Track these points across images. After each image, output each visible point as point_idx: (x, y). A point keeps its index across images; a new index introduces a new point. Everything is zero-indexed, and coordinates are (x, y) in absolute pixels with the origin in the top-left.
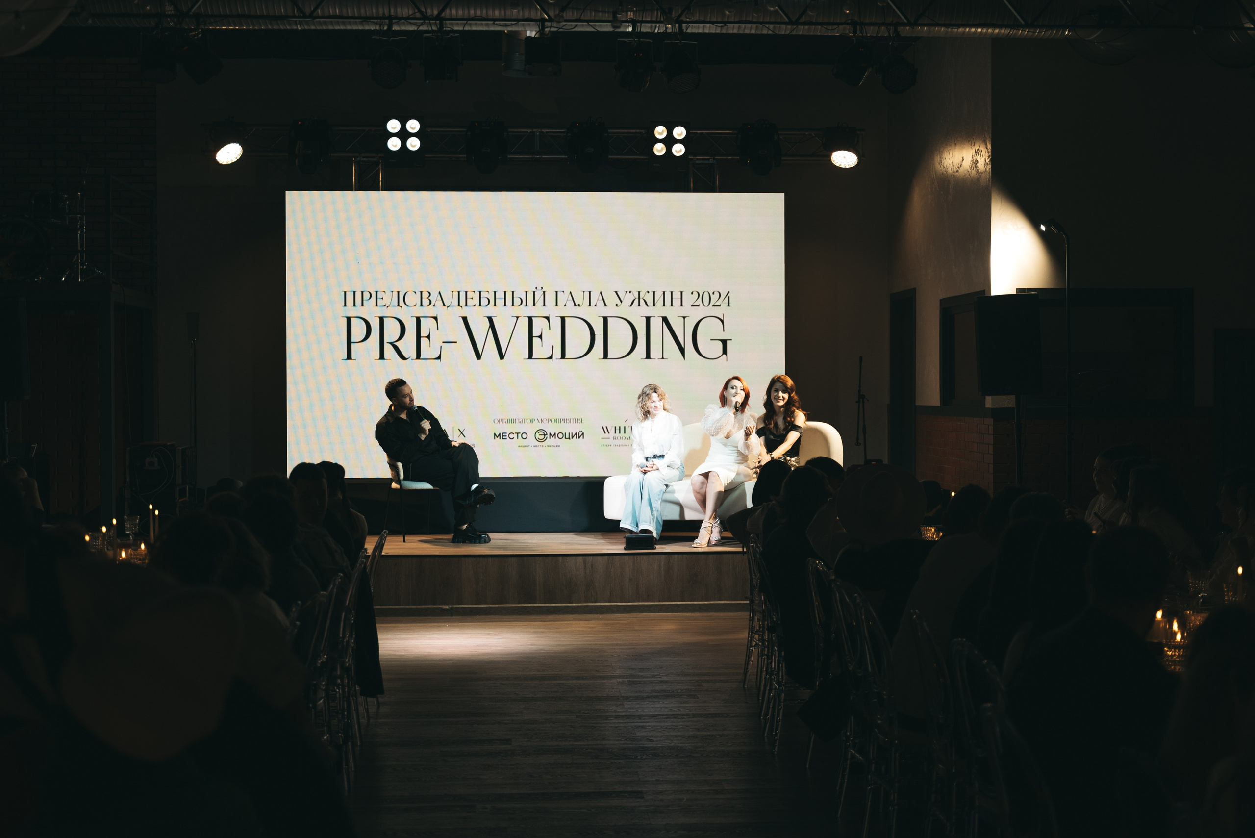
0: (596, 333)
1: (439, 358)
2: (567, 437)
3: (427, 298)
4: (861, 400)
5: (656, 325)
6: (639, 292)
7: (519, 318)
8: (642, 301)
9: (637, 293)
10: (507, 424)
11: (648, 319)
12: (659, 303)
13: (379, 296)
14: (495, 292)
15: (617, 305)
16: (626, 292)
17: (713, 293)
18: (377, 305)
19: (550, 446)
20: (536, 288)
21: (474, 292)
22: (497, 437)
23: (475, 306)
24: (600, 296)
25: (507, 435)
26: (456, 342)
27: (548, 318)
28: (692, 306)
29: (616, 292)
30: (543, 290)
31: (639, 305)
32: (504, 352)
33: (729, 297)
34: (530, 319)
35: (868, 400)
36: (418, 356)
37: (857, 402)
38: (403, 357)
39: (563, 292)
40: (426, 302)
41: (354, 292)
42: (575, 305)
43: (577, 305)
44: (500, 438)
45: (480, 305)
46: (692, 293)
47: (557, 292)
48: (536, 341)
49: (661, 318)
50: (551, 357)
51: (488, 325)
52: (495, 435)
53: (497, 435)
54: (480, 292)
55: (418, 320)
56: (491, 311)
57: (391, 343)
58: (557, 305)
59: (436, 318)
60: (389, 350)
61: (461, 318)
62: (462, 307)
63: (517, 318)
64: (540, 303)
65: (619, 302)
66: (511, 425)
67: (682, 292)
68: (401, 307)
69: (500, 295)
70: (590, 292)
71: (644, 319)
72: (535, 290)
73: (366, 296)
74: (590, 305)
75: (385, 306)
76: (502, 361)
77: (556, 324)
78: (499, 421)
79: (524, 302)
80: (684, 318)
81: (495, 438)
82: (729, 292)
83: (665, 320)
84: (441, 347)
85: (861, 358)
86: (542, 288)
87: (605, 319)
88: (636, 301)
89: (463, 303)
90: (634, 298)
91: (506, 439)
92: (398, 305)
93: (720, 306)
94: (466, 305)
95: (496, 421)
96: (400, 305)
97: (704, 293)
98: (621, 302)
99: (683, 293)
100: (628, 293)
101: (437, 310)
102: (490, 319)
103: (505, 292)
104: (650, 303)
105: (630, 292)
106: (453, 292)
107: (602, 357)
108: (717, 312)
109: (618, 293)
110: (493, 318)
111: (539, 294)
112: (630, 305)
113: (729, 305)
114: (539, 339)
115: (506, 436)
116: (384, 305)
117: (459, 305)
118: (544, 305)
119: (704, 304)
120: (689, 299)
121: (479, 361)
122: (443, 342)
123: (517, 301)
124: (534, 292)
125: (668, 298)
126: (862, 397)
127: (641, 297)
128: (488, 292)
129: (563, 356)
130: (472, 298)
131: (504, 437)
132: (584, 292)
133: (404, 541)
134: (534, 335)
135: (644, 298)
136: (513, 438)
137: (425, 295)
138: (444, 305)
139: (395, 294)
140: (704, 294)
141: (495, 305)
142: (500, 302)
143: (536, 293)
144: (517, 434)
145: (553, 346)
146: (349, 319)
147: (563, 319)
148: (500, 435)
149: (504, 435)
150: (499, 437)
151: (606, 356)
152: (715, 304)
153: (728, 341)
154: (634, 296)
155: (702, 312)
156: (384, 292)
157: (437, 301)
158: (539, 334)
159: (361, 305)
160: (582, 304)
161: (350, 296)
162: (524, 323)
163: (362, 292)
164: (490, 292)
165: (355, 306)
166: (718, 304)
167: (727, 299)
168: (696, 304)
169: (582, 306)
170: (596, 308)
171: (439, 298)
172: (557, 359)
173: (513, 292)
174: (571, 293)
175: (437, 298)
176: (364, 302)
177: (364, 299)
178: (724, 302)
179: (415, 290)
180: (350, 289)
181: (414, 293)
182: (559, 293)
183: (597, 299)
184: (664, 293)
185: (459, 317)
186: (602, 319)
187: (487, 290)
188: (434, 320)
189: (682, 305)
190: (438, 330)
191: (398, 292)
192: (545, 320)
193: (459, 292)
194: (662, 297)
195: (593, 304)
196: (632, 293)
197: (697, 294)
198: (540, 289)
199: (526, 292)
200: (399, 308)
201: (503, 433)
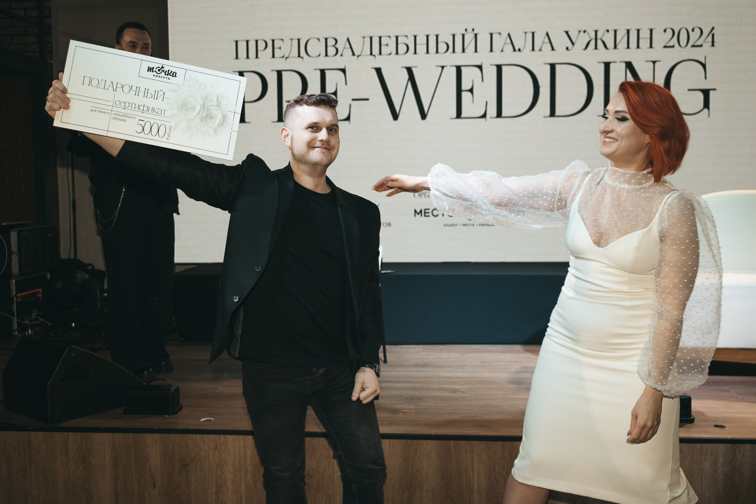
0: (540, 84)
1: (348, 119)
3: (334, 46)
5: (618, 71)
6: (596, 32)
7: (445, 69)
8: (599, 42)
9: (594, 33)
11: (607, 65)
12: (622, 45)
13: (276, 46)
14: (415, 37)
15: (567, 49)
16: (580, 31)
17: (693, 30)
18: (273, 56)
19: (483, 225)
20: (466, 30)
21: (390, 37)
22: (418, 214)
23: (390, 54)
24: (547, 38)
25: (430, 211)
26: (368, 99)
27: (480, 67)
28: (665, 47)
29: (567, 33)
30: (475, 32)
31: (596, 48)
32: (426, 110)
33: (713, 35)
34: (459, 69)
39: (500, 34)
40: (331, 51)
41: (247, 42)
42: (514, 50)
43: (517, 49)
44: (421, 215)
45: (397, 53)
46: (665, 31)
47: (491, 34)
48: (466, 96)
49: (624, 65)
50: (484, 116)
51: (406, 76)
52: (415, 211)
53: (418, 211)
54: (397, 37)
55: (323, 73)
56: (409, 60)
58: (491, 51)
59: (343, 71)
61: (374, 70)
62: (374, 56)
63: (443, 67)
64: (470, 48)
65: (569, 45)
67: (651, 30)
68: (302, 58)
69: (421, 40)
70: (533, 33)
71: (602, 66)
72: (464, 32)
73: (261, 45)
74: (533, 50)
75: (283, 57)
76: (424, 121)
77: (491, 73)
79: (451, 48)
80: (654, 62)
81: (415, 215)
82: (713, 28)
83: (629, 66)
84: (350, 106)
86: (473, 30)
87: (553, 67)
88: (593, 43)
89: (376, 51)
90: (589, 39)
91: (428, 216)
92: (299, 56)
93: (701, 46)
94: (380, 54)
96: (301, 55)
97: (680, 29)
98: (573, 44)
99: (653, 31)
100: (582, 33)
101: (345, 60)
102: (409, 70)
103: (428, 36)
104: (610, 45)
105: (585, 32)
106: (364, 37)
107: (548, 113)
108: (698, 54)
109: (570, 33)
110: (413, 69)
111: (469, 37)
112: (584, 47)
113: (713, 45)
114: (469, 94)
115: (428, 213)
116: (282, 56)
117: (371, 54)
118: (476, 51)
119: (681, 44)
120: (660, 39)
121: (396, 122)
122: (353, 100)
123: (442, 47)
124: (463, 35)
125: (634, 38)
127: (599, 36)
128: (406, 36)
129: (499, 114)
130: (387, 45)
131: (427, 214)
132: (526, 33)
134: (463, 89)
135: (604, 39)
136: (437, 215)
137: (331, 42)
138: (354, 54)
139: (295, 42)
140: (681, 31)
141: (415, 53)
142: (421, 48)
143: (466, 37)
145: (487, 103)
147: (499, 68)
148: (421, 211)
149: (427, 211)
150: (420, 215)
151: (553, 113)
152: (695, 44)
154: (590, 37)
155: (677, 54)
156: (282, 40)
157: (345, 50)
158: (469, 87)
159: (255, 56)
160: (524, 48)
161: (242, 46)
162: (451, 74)
163: (257, 41)
164: (409, 36)
165: (248, 57)
166: (698, 43)
167: (710, 37)
168: (671, 44)
169: (523, 50)
170: (540, 52)
171: (348, 45)
172: (491, 118)
173: (437, 36)
174: (509, 35)
175: (345, 45)
176: (259, 53)
177: (259, 49)
178: (707, 40)
179: (318, 37)
180: (242, 38)
181: (317, 41)
182: (494, 36)
183: (542, 42)
184: (628, 31)
185: (372, 68)
186: (548, 68)
187: (406, 34)
188: (341, 74)
189: (651, 47)
190: (346, 84)
191: (299, 40)
192: (477, 70)
193: (371, 38)
194: (626, 37)
195: (537, 48)
196: (586, 33)
197: (671, 32)
198: (471, 30)
199: (454, 36)
200: (300, 59)
201: (425, 210)
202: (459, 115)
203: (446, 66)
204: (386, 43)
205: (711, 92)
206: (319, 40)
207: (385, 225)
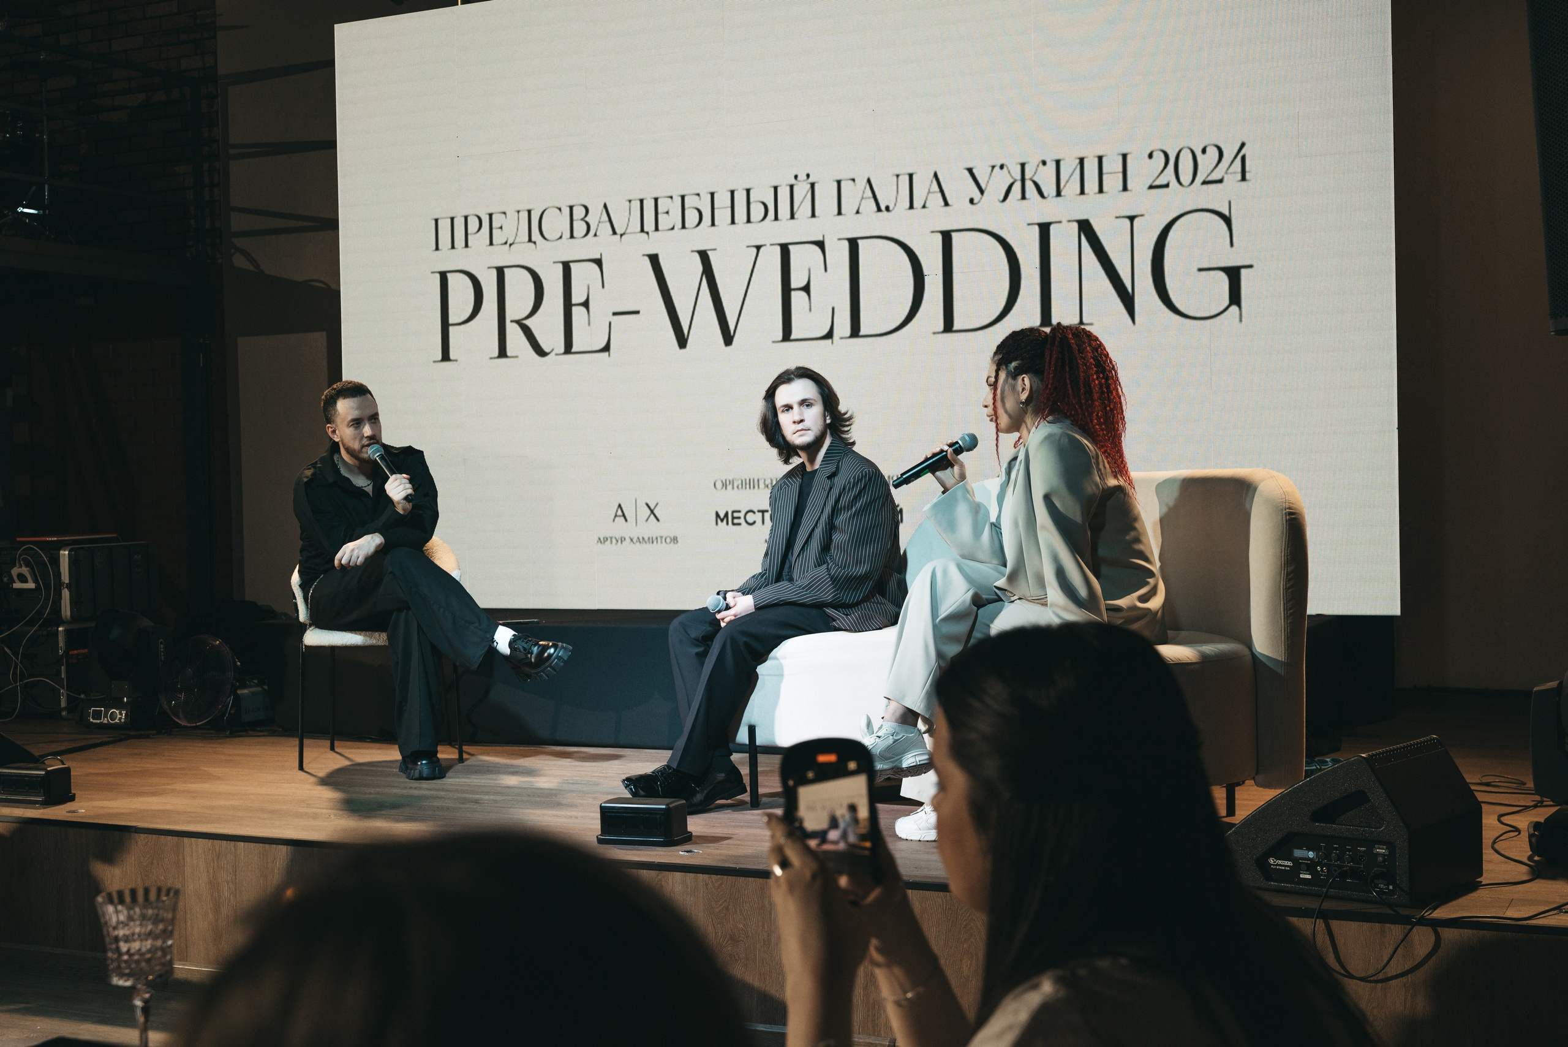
0: (926, 271)
1: (607, 348)
3: (583, 219)
5: (1065, 240)
6: (1023, 165)
7: (762, 250)
8: (1029, 185)
9: (1019, 168)
10: (741, 490)
11: (1044, 229)
12: (1071, 187)
13: (494, 224)
14: (712, 194)
15: (972, 201)
16: (993, 167)
17: (1204, 151)
18: (491, 243)
20: (796, 177)
21: (671, 197)
22: (722, 520)
23: (673, 228)
24: (935, 183)
25: (742, 515)
26: (637, 312)
27: (821, 244)
28: (1151, 187)
29: (970, 171)
30: (811, 180)
31: (1023, 197)
32: (732, 328)
33: (1243, 159)
34: (785, 250)
36: (568, 348)
38: (540, 352)
39: (853, 180)
40: (580, 228)
41: (452, 219)
42: (879, 210)
43: (883, 207)
44: (727, 523)
45: (684, 227)
46: (1150, 156)
47: (839, 182)
48: (797, 299)
49: (1075, 226)
50: (829, 335)
51: (700, 268)
52: (717, 515)
54: (683, 197)
55: (566, 267)
56: (703, 237)
57: (518, 322)
58: (840, 213)
59: (598, 262)
60: (515, 337)
61: (647, 258)
62: (647, 233)
63: (758, 248)
64: (803, 210)
65: (976, 193)
66: (748, 493)
67: (1124, 156)
68: (535, 243)
69: (722, 200)
70: (911, 176)
71: (1037, 230)
72: (793, 181)
73: (473, 224)
74: (911, 207)
75: (506, 243)
76: (729, 348)
77: (839, 255)
78: (725, 485)
79: (770, 212)
80: (1132, 219)
81: (717, 524)
82: (1243, 145)
83: (1085, 228)
84: (610, 323)
86: (808, 176)
87: (947, 237)
88: (1017, 187)
89: (649, 225)
90: (1011, 181)
91: (739, 524)
92: (530, 240)
93: (1221, 181)
94: (657, 229)
95: (719, 484)
96: (533, 239)
97: (1180, 151)
98: (982, 192)
99: (1129, 158)
100: (997, 169)
101: (602, 244)
102: (704, 256)
103: (732, 193)
104: (1049, 189)
105: (1002, 167)
106: (630, 201)
107: (942, 327)
108: (1215, 198)
109: (974, 171)
110: (709, 253)
111: (802, 190)
112: (1002, 198)
113: (1244, 178)
114: (803, 294)
115: (739, 518)
116: (504, 241)
118: (813, 215)
119: (1182, 179)
120: (1142, 171)
121: (683, 351)
122: (615, 314)
123: (757, 211)
124: (792, 187)
125: (1092, 173)
127: (1028, 176)
128: (698, 195)
129: (855, 332)
130: (667, 213)
131: (736, 521)
132: (898, 176)
134: (793, 286)
135: (1035, 179)
136: (754, 522)
137: (579, 213)
138: (614, 233)
139: (524, 217)
140: (1181, 155)
141: (713, 224)
142: (722, 215)
143: (796, 189)
144: (760, 514)
145: (833, 309)
146: (443, 276)
147: (853, 244)
148: (726, 515)
149: (736, 515)
150: (725, 521)
151: (948, 326)
152: (1210, 178)
153: (1243, 272)
154: (1012, 177)
155: (1176, 200)
156: (505, 213)
157: (600, 225)
158: (803, 284)
159: (463, 244)
160: (895, 205)
161: (444, 226)
162: (772, 259)
163: (466, 218)
164: (701, 195)
165: (453, 247)
166: (1215, 176)
167: (1238, 162)
168: (1161, 181)
169: (894, 208)
170: (924, 210)
171: (605, 217)
172: (842, 338)
173: (748, 191)
174: (869, 181)
175: (600, 218)
176: (469, 237)
177: (469, 231)
178: (1231, 170)
179: (559, 206)
180: (444, 213)
181: (558, 211)
182: (843, 184)
183: (927, 191)
184: (1082, 161)
185: (644, 255)
186: (939, 238)
187: (697, 192)
188: (595, 267)
189: (1125, 188)
190: (603, 287)
191: (529, 212)
192: (816, 249)
193: (642, 201)
194: (1078, 171)
195: (917, 203)
196: (1005, 168)
197: (1162, 156)
198: (805, 177)
199: (776, 188)
200: (531, 244)
201: (733, 512)
202: (787, 336)
203: (765, 245)
204: (666, 210)
205: (1244, 272)
206: (560, 209)
207: (668, 540)
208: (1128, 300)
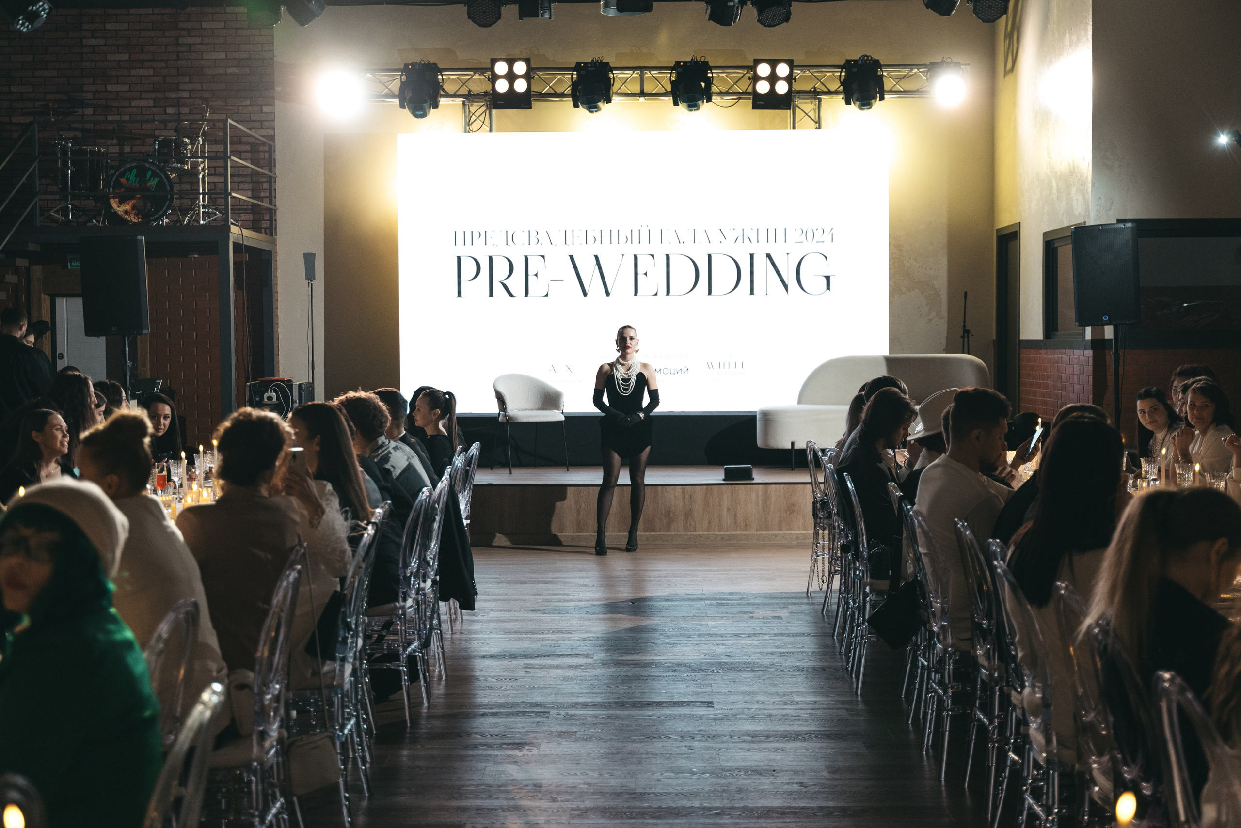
0: (700, 270)
1: (547, 295)
2: (672, 372)
3: (535, 237)
4: (966, 335)
5: (760, 261)
6: (743, 230)
7: (625, 256)
8: (746, 239)
9: (741, 230)
11: (752, 256)
12: (763, 240)
13: (488, 236)
14: (601, 231)
15: (721, 242)
17: (817, 230)
18: (486, 244)
20: (641, 226)
21: (581, 230)
23: (581, 244)
24: (705, 233)
26: (563, 280)
27: (653, 256)
28: (796, 242)
29: (720, 229)
30: (648, 228)
31: (743, 242)
32: (610, 289)
33: (832, 234)
34: (636, 257)
35: (973, 335)
36: (527, 294)
37: (961, 337)
38: (511, 295)
39: (668, 229)
41: (465, 232)
43: (681, 242)
45: (586, 244)
46: (796, 230)
47: (661, 230)
48: (640, 277)
49: (765, 255)
50: (656, 294)
51: (595, 262)
54: (586, 231)
55: (526, 258)
56: (596, 249)
57: (500, 282)
58: (661, 243)
59: (543, 256)
60: (498, 288)
61: (568, 256)
62: (568, 245)
63: (623, 255)
64: (645, 240)
65: (723, 239)
67: (785, 229)
68: (510, 246)
69: (606, 234)
70: (694, 230)
71: (748, 256)
72: (640, 228)
73: (476, 235)
74: (694, 243)
76: (608, 298)
77: (661, 261)
79: (630, 239)
80: (788, 254)
82: (832, 229)
83: (769, 256)
84: (549, 284)
85: (966, 293)
86: (647, 226)
87: (710, 256)
88: (740, 239)
89: (569, 241)
92: (507, 244)
93: (823, 242)
94: (573, 244)
96: (509, 244)
98: (725, 239)
99: (787, 230)
100: (732, 230)
101: (545, 249)
102: (596, 257)
103: (611, 231)
104: (754, 239)
105: (734, 229)
106: (560, 230)
107: (707, 293)
108: (821, 248)
109: (722, 230)
110: (599, 256)
111: (644, 232)
112: (734, 241)
113: (832, 242)
114: (644, 277)
116: (493, 244)
117: (566, 244)
118: (649, 243)
119: (808, 240)
120: (792, 236)
121: (585, 298)
122: (551, 280)
123: (623, 239)
124: (639, 230)
125: (772, 235)
126: (966, 332)
127: (745, 234)
128: (594, 230)
129: (668, 293)
130: (578, 237)
132: (688, 229)
133: (511, 473)
134: (639, 272)
135: (748, 235)
137: (533, 234)
138: (551, 244)
139: (504, 233)
140: (808, 230)
141: (601, 243)
142: (606, 240)
143: (641, 231)
145: (658, 283)
146: (459, 259)
147: (668, 257)
151: (710, 292)
152: (819, 240)
153: (832, 278)
154: (738, 234)
155: (805, 248)
156: (493, 231)
157: (544, 240)
158: (644, 272)
159: (470, 244)
160: (687, 241)
161: (460, 236)
162: (629, 261)
163: (472, 232)
164: (596, 230)
165: (464, 245)
166: (821, 240)
167: (830, 235)
168: (800, 240)
169: (686, 243)
170: (700, 245)
171: (547, 237)
172: (662, 296)
173: (619, 231)
174: (675, 230)
175: (544, 237)
176: (474, 241)
177: (474, 238)
178: (827, 238)
179: (523, 230)
180: (460, 230)
181: (522, 232)
182: (663, 231)
183: (701, 236)
184: (768, 230)
185: (566, 255)
186: (706, 257)
188: (541, 259)
189: (785, 242)
190: (545, 268)
191: (507, 232)
192: (650, 258)
193: (565, 231)
194: (766, 233)
195: (697, 241)
196: (736, 230)
197: (800, 231)
198: (645, 227)
199: (632, 230)
200: (507, 247)
202: (636, 294)
203: (626, 254)
208: (786, 287)
